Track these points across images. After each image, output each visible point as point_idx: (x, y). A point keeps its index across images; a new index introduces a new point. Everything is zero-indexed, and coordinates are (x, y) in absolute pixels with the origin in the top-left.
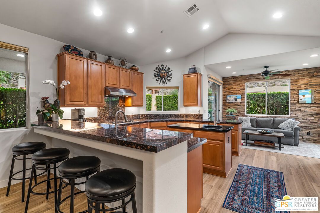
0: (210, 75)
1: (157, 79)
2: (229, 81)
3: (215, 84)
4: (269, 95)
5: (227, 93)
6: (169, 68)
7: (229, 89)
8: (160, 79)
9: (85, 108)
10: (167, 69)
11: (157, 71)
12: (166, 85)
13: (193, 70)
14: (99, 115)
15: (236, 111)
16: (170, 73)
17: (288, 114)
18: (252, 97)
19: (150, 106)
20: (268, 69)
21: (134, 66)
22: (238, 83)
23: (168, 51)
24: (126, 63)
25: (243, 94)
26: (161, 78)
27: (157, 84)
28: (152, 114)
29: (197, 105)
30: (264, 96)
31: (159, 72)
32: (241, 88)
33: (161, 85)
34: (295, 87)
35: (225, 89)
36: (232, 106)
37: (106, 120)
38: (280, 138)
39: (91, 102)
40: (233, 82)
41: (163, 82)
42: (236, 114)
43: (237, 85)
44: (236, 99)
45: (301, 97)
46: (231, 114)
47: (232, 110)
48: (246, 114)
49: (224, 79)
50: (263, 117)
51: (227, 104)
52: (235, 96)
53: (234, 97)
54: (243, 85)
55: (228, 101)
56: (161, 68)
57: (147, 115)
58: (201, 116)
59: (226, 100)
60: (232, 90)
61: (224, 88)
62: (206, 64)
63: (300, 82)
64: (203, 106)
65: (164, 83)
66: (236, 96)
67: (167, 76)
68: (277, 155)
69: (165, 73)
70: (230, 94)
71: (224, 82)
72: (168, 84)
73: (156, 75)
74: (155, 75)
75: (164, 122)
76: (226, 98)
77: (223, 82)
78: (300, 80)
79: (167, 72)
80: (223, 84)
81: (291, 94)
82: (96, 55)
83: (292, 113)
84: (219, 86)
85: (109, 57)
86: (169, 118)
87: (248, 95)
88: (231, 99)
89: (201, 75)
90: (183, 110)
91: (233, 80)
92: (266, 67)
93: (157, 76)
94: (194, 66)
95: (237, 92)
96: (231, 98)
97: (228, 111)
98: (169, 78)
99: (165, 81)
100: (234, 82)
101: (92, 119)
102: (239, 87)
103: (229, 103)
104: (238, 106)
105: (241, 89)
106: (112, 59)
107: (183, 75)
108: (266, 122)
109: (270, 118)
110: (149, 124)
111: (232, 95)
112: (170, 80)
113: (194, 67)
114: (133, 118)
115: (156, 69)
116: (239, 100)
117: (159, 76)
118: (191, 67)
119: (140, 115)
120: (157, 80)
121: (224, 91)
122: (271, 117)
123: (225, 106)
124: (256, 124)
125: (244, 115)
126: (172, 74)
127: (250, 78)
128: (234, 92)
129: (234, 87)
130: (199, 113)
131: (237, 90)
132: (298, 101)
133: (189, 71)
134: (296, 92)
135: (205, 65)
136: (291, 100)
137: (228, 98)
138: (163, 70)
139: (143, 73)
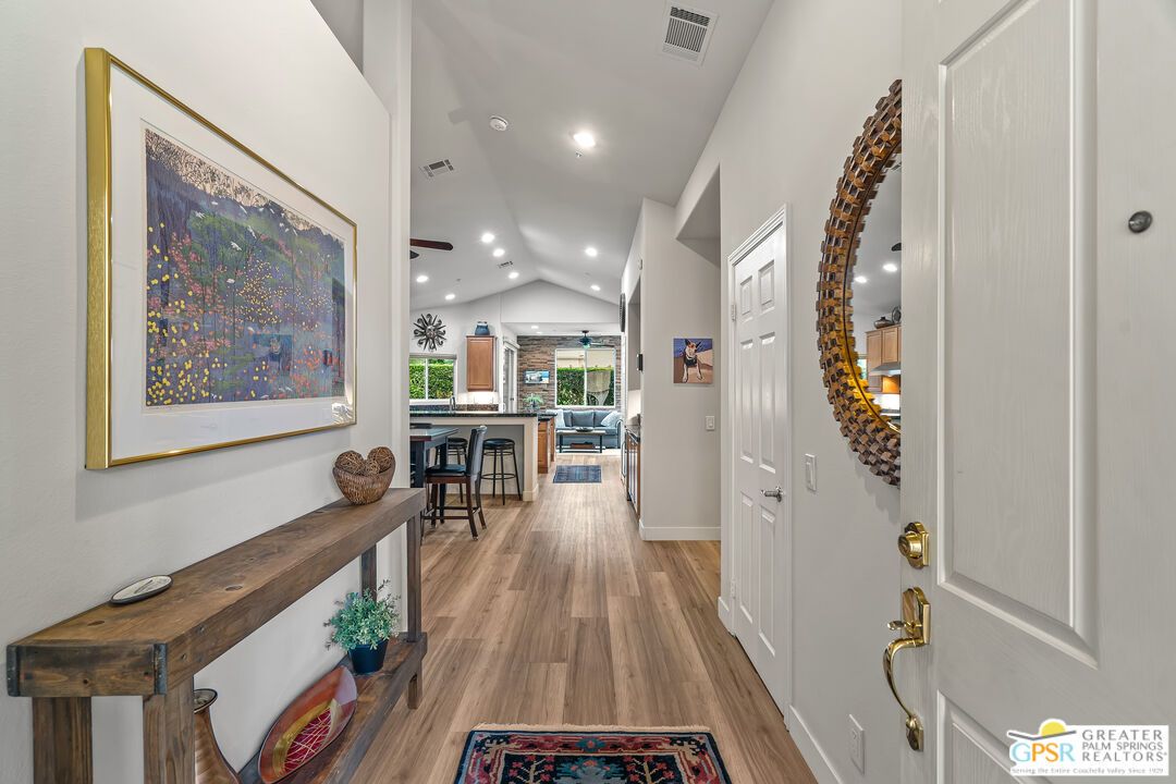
0: (506, 337)
1: (419, 341)
2: (528, 345)
3: (510, 352)
4: (588, 370)
5: (526, 366)
6: (440, 321)
7: (528, 360)
10: (436, 323)
11: (420, 325)
12: (435, 352)
13: (484, 329)
15: (541, 400)
16: (441, 330)
18: (563, 374)
20: (588, 334)
22: (543, 349)
23: (450, 297)
25: (551, 369)
26: (427, 340)
27: (420, 350)
29: (491, 390)
30: (582, 372)
31: (424, 328)
32: (548, 358)
33: (427, 351)
35: (522, 359)
36: (533, 391)
38: (601, 436)
40: (535, 346)
43: (543, 352)
44: (541, 379)
47: (534, 399)
48: (556, 406)
49: (520, 339)
50: (581, 410)
51: (526, 387)
53: (538, 374)
54: (552, 353)
55: (527, 382)
56: (427, 320)
58: (496, 407)
59: (523, 380)
60: (533, 361)
61: (520, 356)
64: (495, 392)
65: (431, 348)
66: (540, 372)
67: (437, 335)
68: (597, 457)
69: (433, 330)
70: (529, 368)
71: (520, 346)
72: (440, 351)
73: (419, 333)
74: (416, 332)
76: (524, 376)
77: (518, 346)
79: (437, 328)
80: (520, 350)
84: (513, 352)
87: (559, 371)
88: (532, 378)
89: (495, 339)
90: (464, 399)
91: (536, 342)
92: (585, 332)
93: (419, 336)
94: (485, 323)
95: (542, 366)
96: (532, 376)
97: (527, 399)
98: (440, 340)
99: (433, 345)
100: (537, 347)
102: (544, 357)
103: (528, 385)
104: (544, 391)
105: (548, 361)
107: (466, 337)
108: (586, 416)
109: (590, 411)
111: (533, 370)
112: (442, 343)
113: (485, 325)
115: (418, 321)
116: (546, 380)
117: (423, 334)
118: (480, 325)
120: (420, 343)
121: (521, 363)
122: (591, 409)
123: (523, 391)
124: (572, 420)
125: (553, 407)
127: (563, 341)
128: (537, 366)
129: (538, 356)
130: (490, 402)
131: (541, 363)
133: (476, 331)
135: (502, 322)
137: (528, 376)
138: (430, 324)
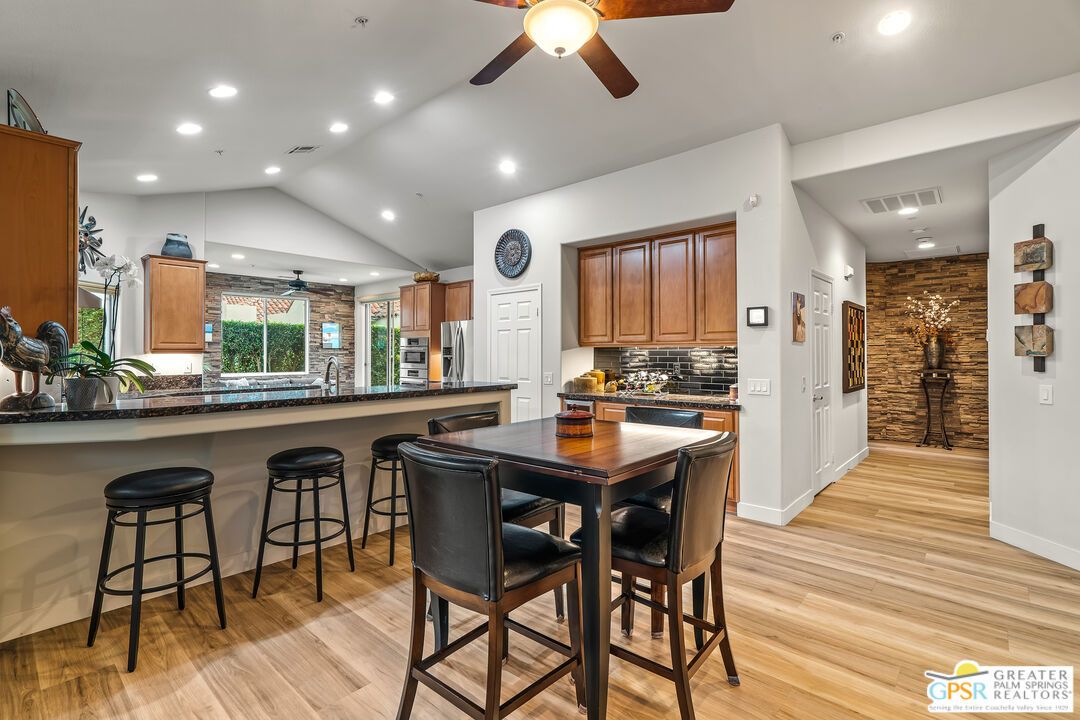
4: (269, 327)
6: (93, 220)
10: (87, 219)
16: (96, 236)
17: (303, 369)
20: (303, 278)
23: (147, 178)
25: (216, 322)
32: (211, 305)
34: (316, 316)
45: (325, 336)
54: (216, 298)
63: (324, 308)
72: (91, 276)
78: (324, 305)
81: (311, 329)
83: (312, 366)
92: (298, 272)
105: (211, 308)
122: (277, 377)
126: (101, 241)
132: (322, 344)
134: (317, 327)
136: (311, 342)
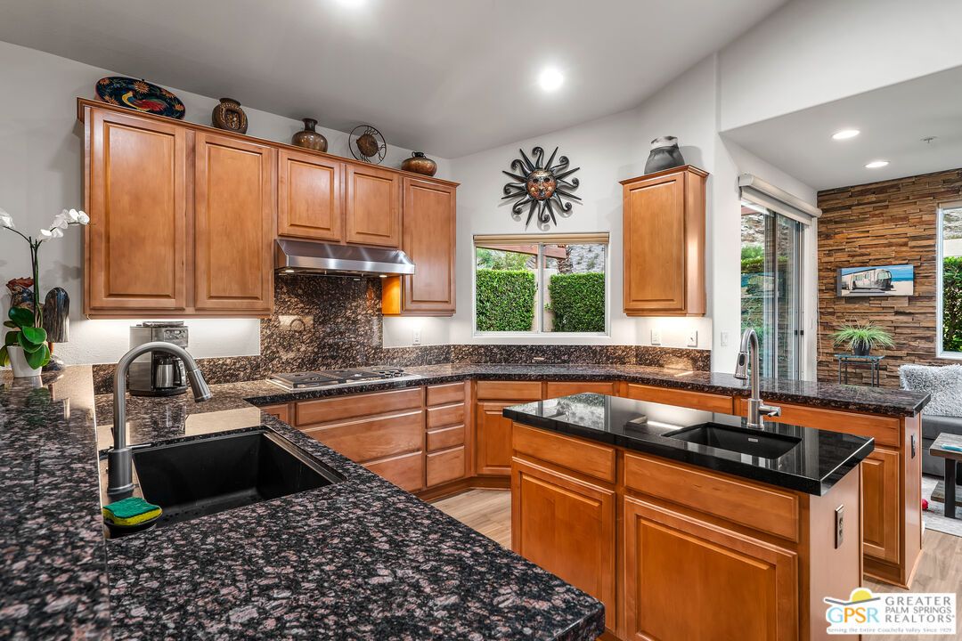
0: (750, 176)
1: (515, 207)
2: (849, 207)
3: (780, 222)
5: (842, 257)
6: (565, 161)
7: (849, 241)
8: (529, 205)
9: (187, 322)
10: (556, 162)
11: (518, 172)
12: (552, 228)
13: (667, 155)
14: (267, 348)
15: (884, 338)
16: (569, 180)
19: (528, 311)
21: (419, 155)
22: (897, 211)
24: (380, 144)
26: (534, 203)
27: (517, 226)
28: (498, 347)
29: (681, 311)
31: (525, 178)
33: (534, 228)
35: (831, 242)
36: (864, 315)
37: (298, 367)
39: (211, 297)
40: (868, 208)
41: (540, 219)
42: (888, 348)
43: (894, 219)
44: (887, 285)
46: (862, 349)
47: (865, 333)
48: (941, 354)
49: (824, 197)
51: (840, 306)
52: (878, 270)
53: (879, 274)
54: (925, 217)
55: (845, 293)
56: (533, 161)
57: (476, 348)
58: (702, 360)
59: (835, 289)
60: (863, 242)
61: (823, 236)
62: (725, 127)
64: (712, 316)
65: (543, 220)
66: (886, 268)
67: (557, 191)
69: (547, 180)
70: (854, 260)
71: (825, 211)
72: (563, 225)
73: (514, 191)
74: (506, 191)
75: (530, 380)
76: (836, 280)
77: (818, 212)
79: (556, 176)
80: (821, 222)
82: (240, 115)
84: (799, 227)
85: (307, 121)
86: (564, 362)
88: (859, 284)
89: (704, 177)
90: (622, 332)
91: (873, 198)
93: (515, 196)
94: (670, 138)
95: (891, 252)
96: (861, 279)
97: (843, 335)
98: (564, 201)
99: (547, 212)
100: (874, 208)
101: (235, 364)
102: (899, 230)
103: (849, 300)
104: (897, 313)
105: (914, 238)
106: (319, 129)
107: (623, 183)
110: (473, 388)
111: (863, 264)
112: (569, 207)
113: (669, 144)
114: (418, 357)
115: (514, 165)
116: (904, 288)
117: (523, 192)
118: (656, 145)
119: (449, 346)
120: (517, 212)
121: (826, 251)
123: (832, 314)
125: (929, 357)
126: (576, 182)
128: (876, 253)
129: (877, 229)
130: (695, 344)
131: (890, 245)
133: (648, 164)
135: (723, 129)
137: (847, 279)
138: (538, 168)
139: (454, 185)
